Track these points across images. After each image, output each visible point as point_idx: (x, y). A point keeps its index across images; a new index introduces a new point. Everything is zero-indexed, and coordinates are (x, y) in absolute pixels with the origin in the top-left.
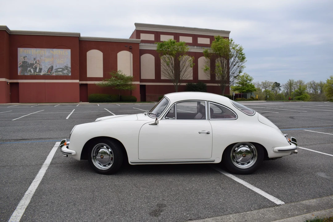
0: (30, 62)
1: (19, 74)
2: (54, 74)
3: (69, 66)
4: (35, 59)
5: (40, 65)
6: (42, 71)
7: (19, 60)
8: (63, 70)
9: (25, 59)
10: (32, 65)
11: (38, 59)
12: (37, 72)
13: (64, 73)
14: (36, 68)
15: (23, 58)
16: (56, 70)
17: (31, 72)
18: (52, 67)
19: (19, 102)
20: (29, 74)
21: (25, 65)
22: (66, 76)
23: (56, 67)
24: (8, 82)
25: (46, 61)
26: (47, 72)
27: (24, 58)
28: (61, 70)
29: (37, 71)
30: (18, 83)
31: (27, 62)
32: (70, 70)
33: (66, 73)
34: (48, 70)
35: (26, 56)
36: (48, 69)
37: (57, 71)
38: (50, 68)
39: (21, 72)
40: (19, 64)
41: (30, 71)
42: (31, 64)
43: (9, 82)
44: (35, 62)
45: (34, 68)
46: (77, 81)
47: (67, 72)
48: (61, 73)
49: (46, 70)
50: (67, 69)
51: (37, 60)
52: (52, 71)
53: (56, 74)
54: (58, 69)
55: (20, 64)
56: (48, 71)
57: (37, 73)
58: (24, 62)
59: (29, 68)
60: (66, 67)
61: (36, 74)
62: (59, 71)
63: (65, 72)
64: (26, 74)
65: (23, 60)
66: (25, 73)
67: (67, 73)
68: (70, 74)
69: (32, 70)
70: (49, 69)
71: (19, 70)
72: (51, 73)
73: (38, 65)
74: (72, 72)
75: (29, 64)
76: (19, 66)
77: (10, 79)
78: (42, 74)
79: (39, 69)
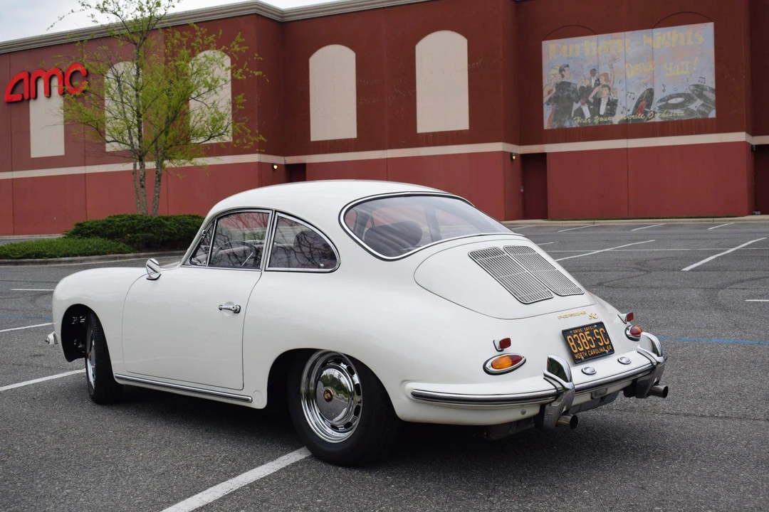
0: (579, 82)
1: (546, 126)
2: (657, 119)
3: (710, 82)
4: (593, 72)
5: (609, 89)
6: (619, 109)
7: (545, 81)
8: (689, 98)
9: (563, 76)
10: (586, 91)
11: (603, 69)
12: (600, 116)
13: (692, 112)
14: (598, 101)
15: (557, 72)
16: (664, 103)
17: (582, 116)
18: (651, 93)
19: (545, 217)
20: (575, 123)
21: (566, 93)
22: (697, 121)
23: (664, 91)
24: (511, 155)
25: (629, 76)
26: (633, 114)
27: (561, 70)
28: (680, 100)
29: (603, 110)
30: (543, 156)
31: (570, 84)
32: (712, 97)
33: (699, 111)
34: (636, 106)
35: (568, 66)
36: (635, 101)
37: (666, 106)
38: (642, 97)
39: (554, 120)
40: (545, 93)
41: (580, 113)
42: (582, 88)
43: (516, 155)
44: (593, 81)
45: (592, 100)
46: (740, 137)
47: (703, 105)
48: (679, 114)
49: (631, 105)
50: (701, 96)
51: (601, 73)
52: (649, 106)
53: (664, 115)
54: (671, 97)
55: (549, 93)
56: (638, 108)
57: (602, 119)
58: (562, 86)
59: (577, 102)
60: (699, 90)
61: (600, 122)
62: (675, 106)
63: (696, 105)
64: (567, 125)
65: (559, 79)
66: (564, 122)
67: (702, 109)
68: (713, 114)
69: (586, 110)
70: (639, 101)
71: (548, 111)
72: (645, 113)
73: (605, 91)
74: (719, 104)
75: (576, 89)
76: (545, 99)
77: (521, 142)
78: (616, 120)
79: (608, 104)
